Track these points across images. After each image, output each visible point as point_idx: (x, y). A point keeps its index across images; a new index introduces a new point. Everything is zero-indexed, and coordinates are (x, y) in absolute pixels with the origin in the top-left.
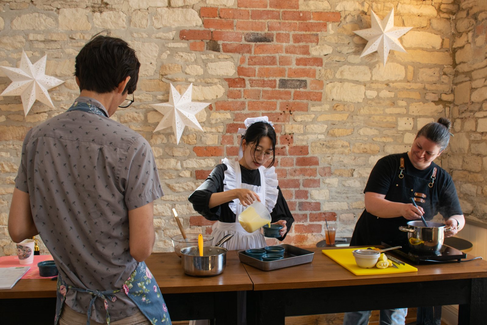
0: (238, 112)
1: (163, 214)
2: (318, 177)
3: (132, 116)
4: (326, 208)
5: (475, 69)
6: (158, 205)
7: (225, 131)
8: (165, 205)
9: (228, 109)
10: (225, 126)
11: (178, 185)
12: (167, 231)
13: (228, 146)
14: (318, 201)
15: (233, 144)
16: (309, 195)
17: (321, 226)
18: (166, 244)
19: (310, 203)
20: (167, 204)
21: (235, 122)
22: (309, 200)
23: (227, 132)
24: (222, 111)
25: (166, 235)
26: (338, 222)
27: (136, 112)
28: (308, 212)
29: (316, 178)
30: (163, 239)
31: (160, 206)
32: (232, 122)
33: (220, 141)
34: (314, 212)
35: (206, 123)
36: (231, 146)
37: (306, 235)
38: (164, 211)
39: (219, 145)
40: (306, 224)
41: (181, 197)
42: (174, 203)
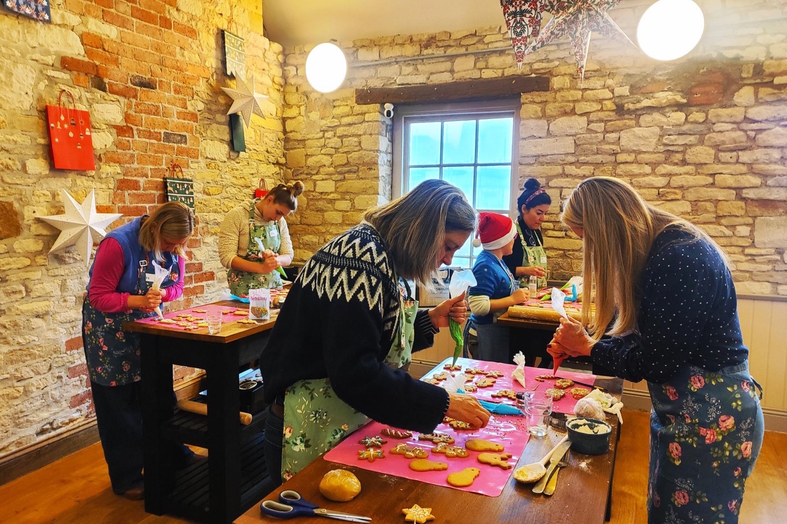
0: (128, 165)
1: (52, 295)
2: (199, 237)
3: (5, 164)
4: (206, 268)
5: (309, 139)
6: (44, 284)
7: (116, 187)
8: (54, 282)
9: (118, 162)
10: (116, 181)
11: (68, 255)
12: (57, 315)
13: (120, 205)
14: (200, 261)
15: (125, 203)
16: (193, 256)
17: (203, 286)
18: (57, 333)
19: (194, 264)
20: (55, 281)
21: (126, 178)
22: (193, 261)
23: (118, 189)
24: (111, 164)
25: (55, 322)
26: (215, 281)
27: (10, 159)
28: (193, 274)
29: (197, 238)
30: (52, 327)
31: (48, 284)
32: (122, 177)
33: (111, 199)
34: (198, 273)
35: (95, 177)
36: (123, 205)
37: (192, 297)
38: (53, 291)
39: (110, 204)
40: (191, 286)
41: (72, 270)
42: (64, 278)
